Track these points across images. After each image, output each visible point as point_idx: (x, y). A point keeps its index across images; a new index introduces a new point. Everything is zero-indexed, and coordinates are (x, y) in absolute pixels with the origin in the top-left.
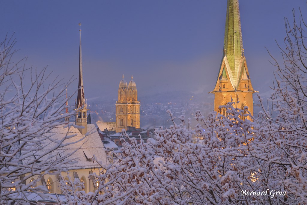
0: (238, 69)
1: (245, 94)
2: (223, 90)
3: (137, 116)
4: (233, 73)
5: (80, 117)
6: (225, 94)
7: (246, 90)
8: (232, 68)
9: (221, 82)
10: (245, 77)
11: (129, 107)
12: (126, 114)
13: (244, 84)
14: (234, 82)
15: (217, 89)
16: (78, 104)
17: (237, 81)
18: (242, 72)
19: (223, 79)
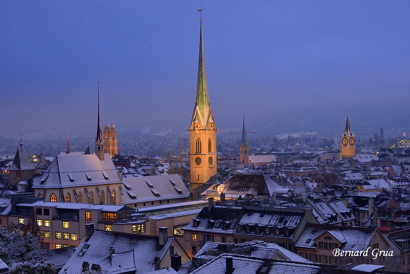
0: (206, 115)
1: (211, 132)
2: (196, 129)
3: (116, 147)
4: (203, 117)
5: (99, 148)
6: (197, 132)
7: (212, 129)
8: (203, 114)
9: (194, 124)
10: (211, 120)
11: (111, 141)
12: (109, 146)
13: (210, 125)
14: (203, 123)
15: (192, 128)
16: (97, 139)
17: (206, 123)
18: (209, 117)
19: (196, 121)
